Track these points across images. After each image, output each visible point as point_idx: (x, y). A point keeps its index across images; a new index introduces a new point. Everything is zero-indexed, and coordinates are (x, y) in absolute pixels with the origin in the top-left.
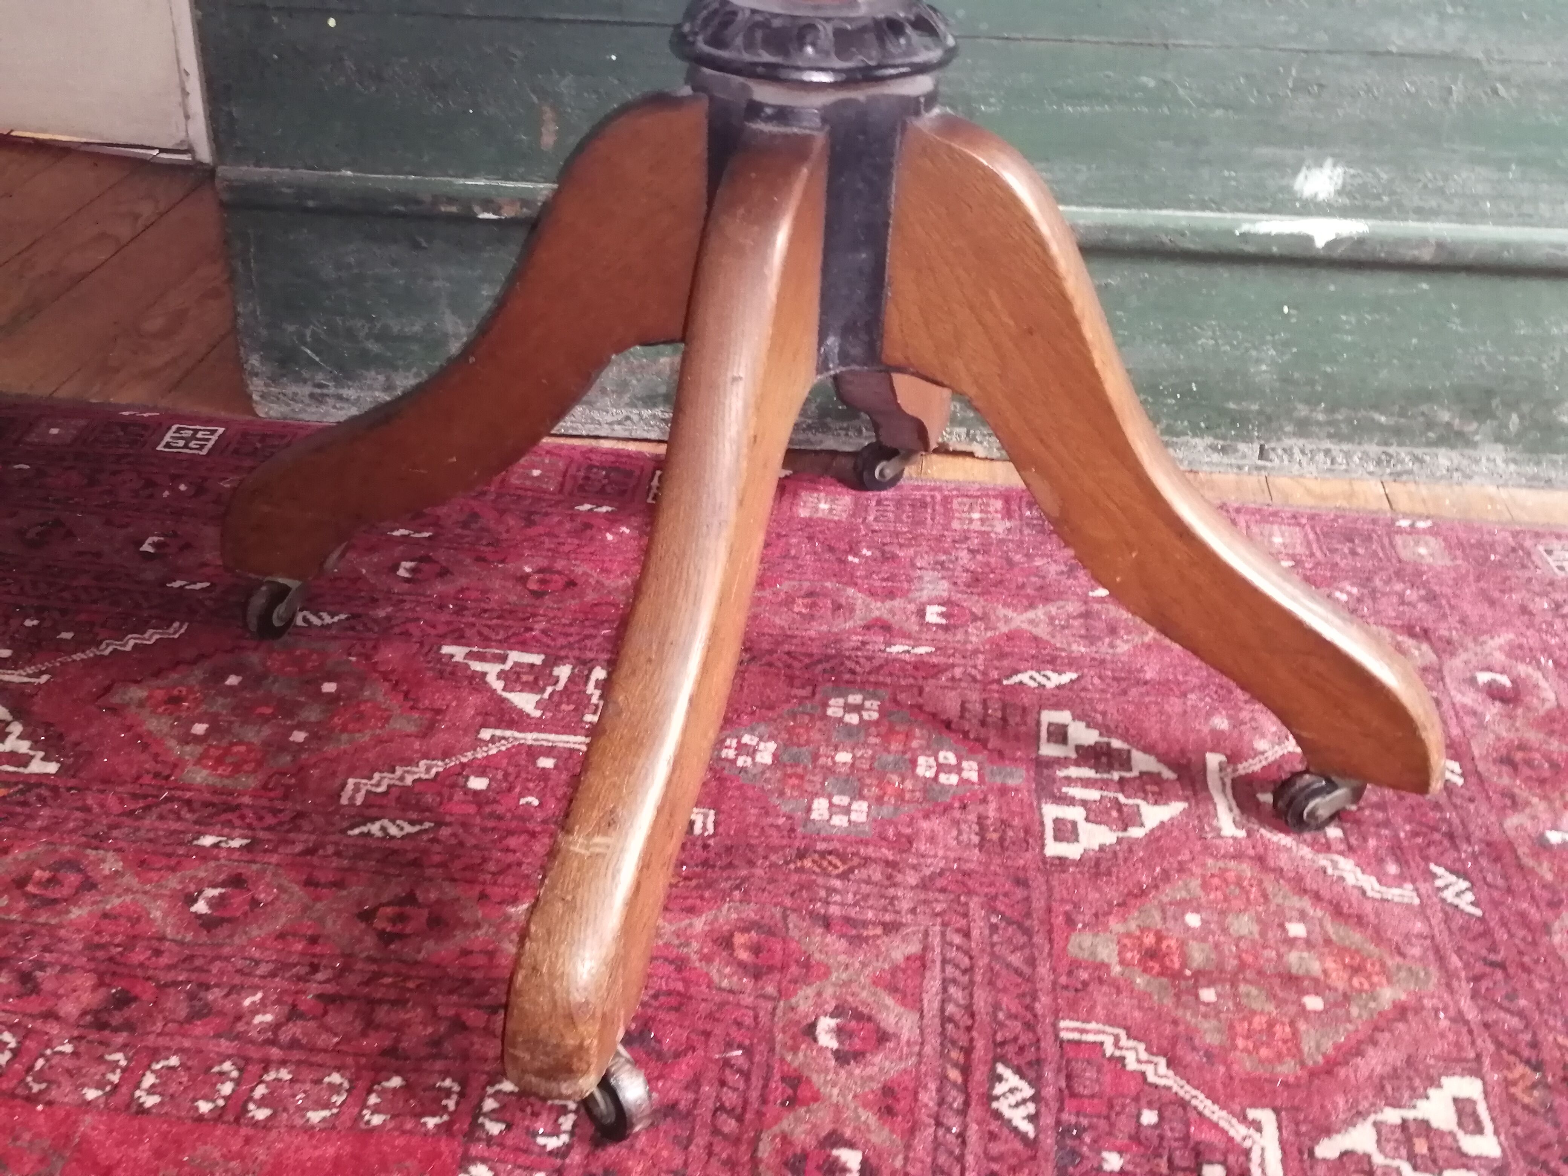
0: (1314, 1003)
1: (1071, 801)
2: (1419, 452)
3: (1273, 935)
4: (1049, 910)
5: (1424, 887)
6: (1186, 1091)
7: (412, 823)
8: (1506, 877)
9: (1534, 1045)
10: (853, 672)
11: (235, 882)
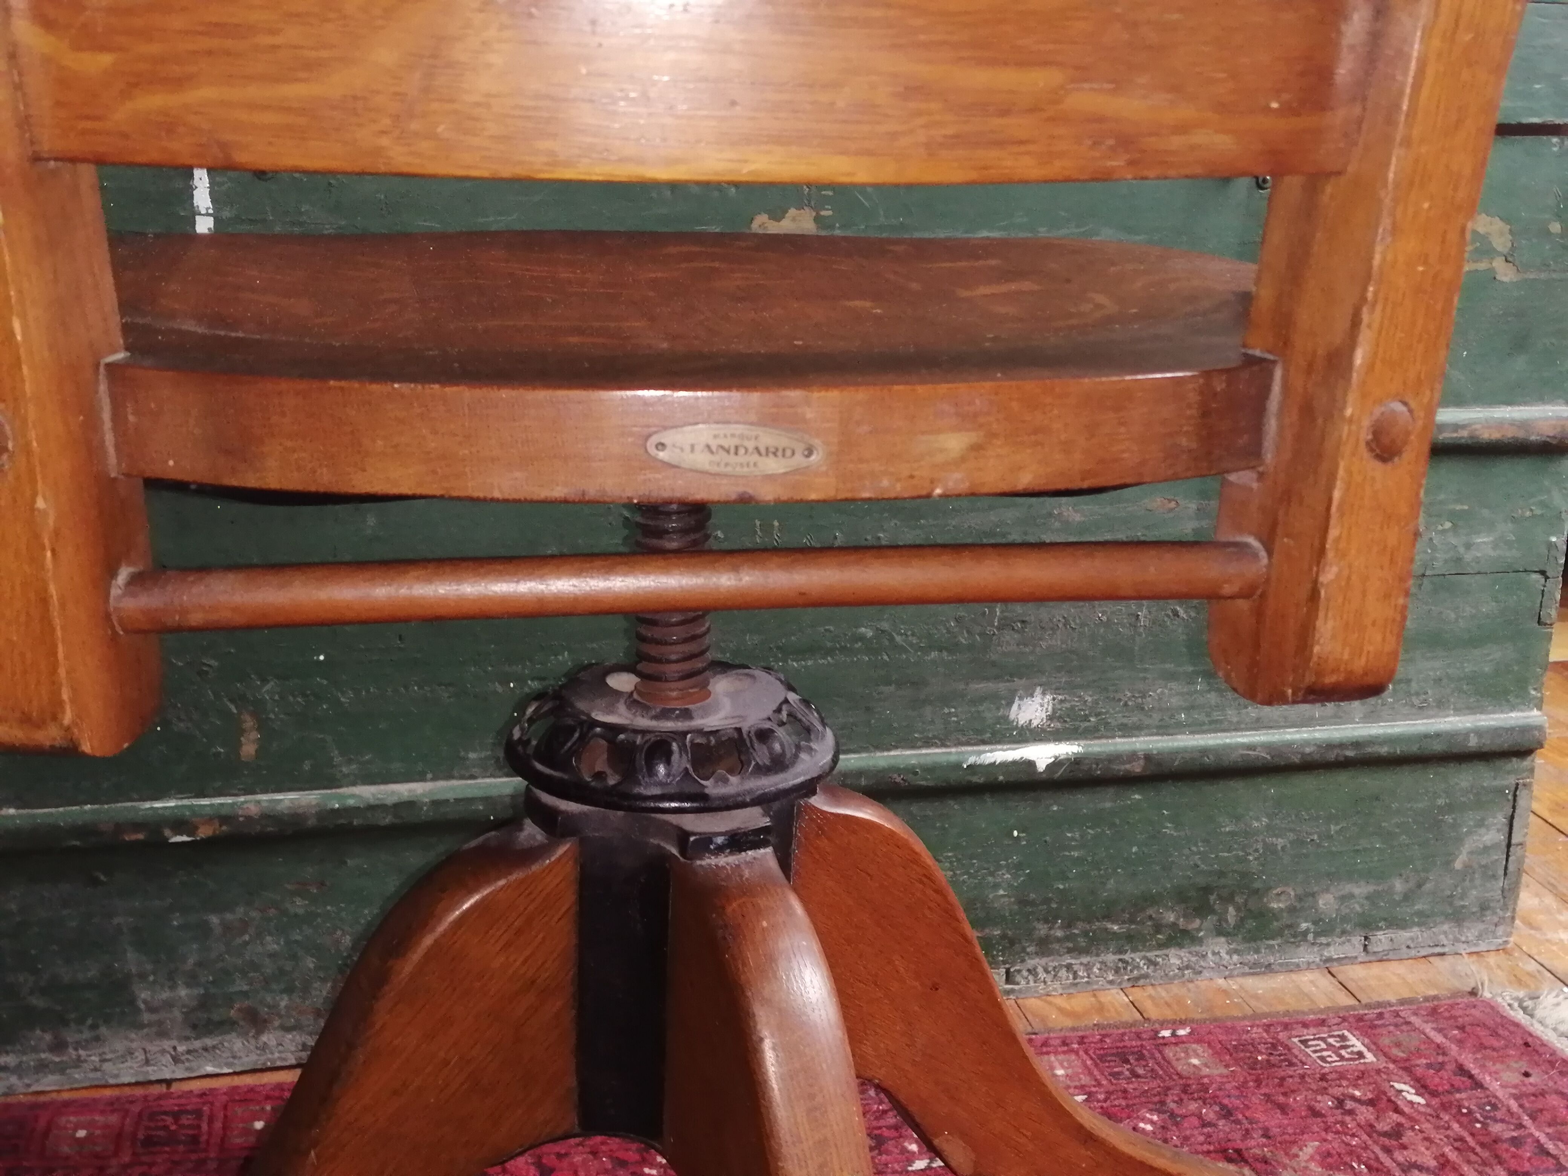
2: (1152, 954)
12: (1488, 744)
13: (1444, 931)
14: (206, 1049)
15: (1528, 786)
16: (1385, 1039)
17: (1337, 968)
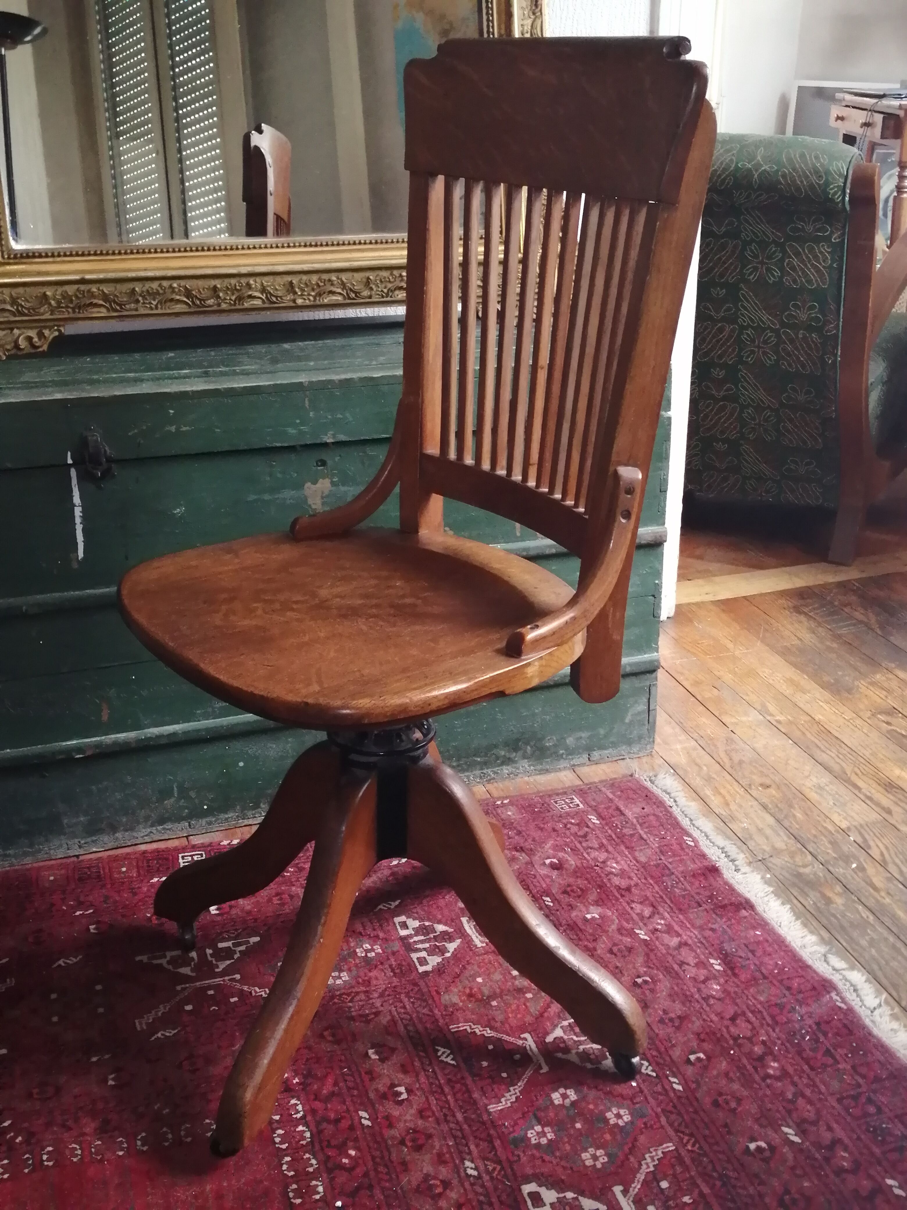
0: (529, 995)
1: (419, 950)
2: (495, 769)
4: (430, 991)
6: (500, 1036)
7: (174, 1029)
8: (577, 935)
11: (117, 1070)
12: (635, 669)
13: (623, 749)
14: (93, 841)
15: (655, 685)
16: (589, 799)
17: (577, 769)
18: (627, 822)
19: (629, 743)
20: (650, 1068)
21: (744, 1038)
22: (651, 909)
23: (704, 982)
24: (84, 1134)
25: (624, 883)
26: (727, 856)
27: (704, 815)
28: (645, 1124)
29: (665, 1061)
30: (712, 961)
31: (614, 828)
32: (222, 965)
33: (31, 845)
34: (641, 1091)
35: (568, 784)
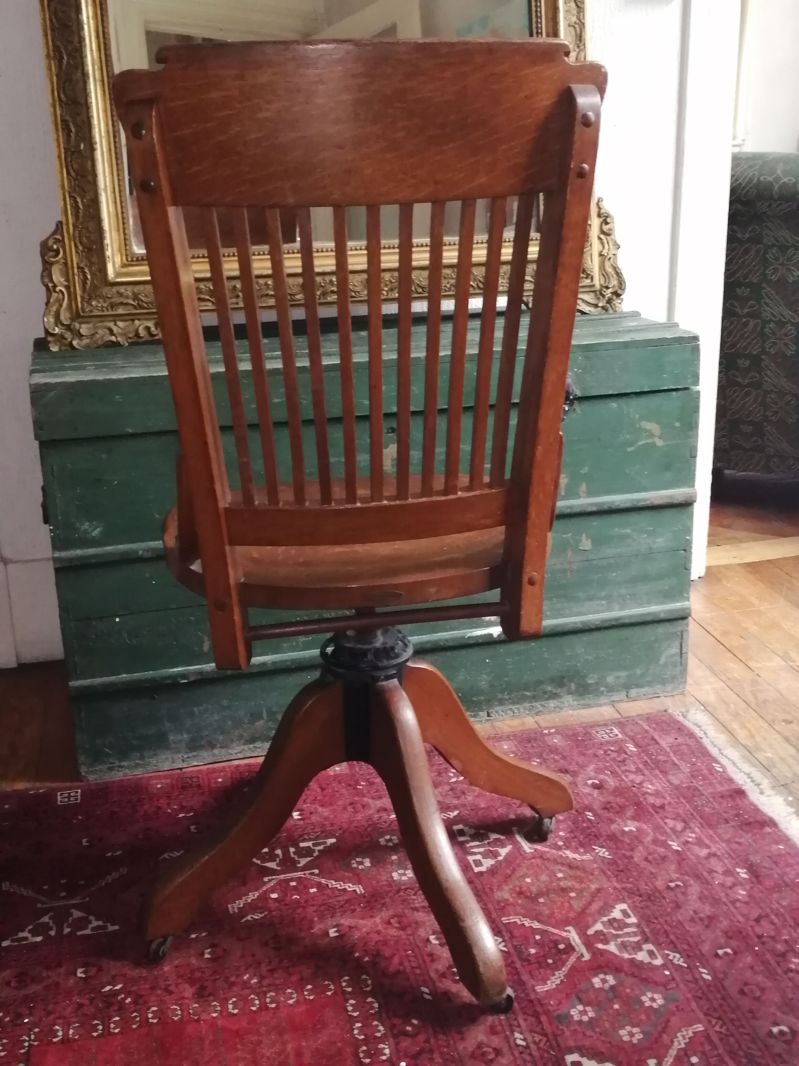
0: (573, 895)
1: (475, 854)
2: (543, 703)
3: (553, 878)
4: (484, 888)
5: (593, 854)
6: (545, 928)
7: (261, 913)
8: (616, 845)
9: (638, 890)
10: (381, 828)
11: (213, 946)
12: (669, 616)
14: (194, 756)
15: (687, 631)
16: (627, 729)
17: (616, 705)
18: (661, 750)
19: (663, 682)
20: (682, 960)
21: (768, 937)
22: (683, 824)
23: (731, 888)
24: (183, 998)
25: (658, 802)
26: (753, 781)
27: (731, 746)
28: (677, 1007)
29: (695, 954)
30: (738, 870)
31: (649, 755)
32: (303, 862)
33: (142, 758)
34: (674, 979)
35: (608, 717)
